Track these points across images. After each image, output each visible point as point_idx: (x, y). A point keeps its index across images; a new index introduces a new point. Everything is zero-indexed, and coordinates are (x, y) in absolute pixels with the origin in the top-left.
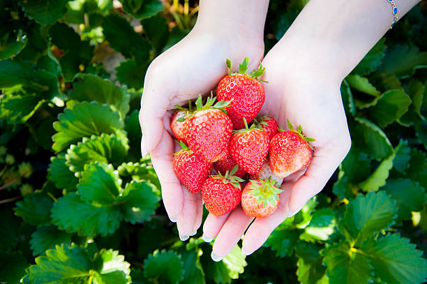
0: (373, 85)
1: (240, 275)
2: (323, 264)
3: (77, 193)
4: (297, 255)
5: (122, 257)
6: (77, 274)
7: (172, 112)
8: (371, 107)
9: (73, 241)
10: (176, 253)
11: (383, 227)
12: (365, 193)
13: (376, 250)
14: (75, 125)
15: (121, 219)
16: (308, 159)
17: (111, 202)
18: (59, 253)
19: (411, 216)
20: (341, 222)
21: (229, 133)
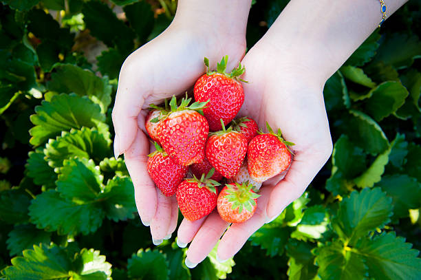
0: (369, 76)
1: (227, 275)
2: (315, 264)
3: (56, 190)
4: (288, 255)
5: (104, 258)
6: (57, 275)
7: (147, 111)
8: (366, 99)
9: (52, 240)
10: (161, 252)
11: (377, 226)
12: (359, 189)
13: (371, 250)
14: (54, 118)
15: (103, 217)
16: (287, 163)
17: (93, 199)
18: (37, 252)
19: (408, 213)
20: (334, 219)
21: (205, 136)
